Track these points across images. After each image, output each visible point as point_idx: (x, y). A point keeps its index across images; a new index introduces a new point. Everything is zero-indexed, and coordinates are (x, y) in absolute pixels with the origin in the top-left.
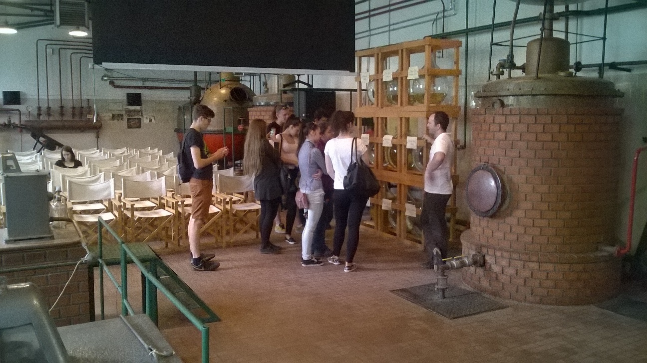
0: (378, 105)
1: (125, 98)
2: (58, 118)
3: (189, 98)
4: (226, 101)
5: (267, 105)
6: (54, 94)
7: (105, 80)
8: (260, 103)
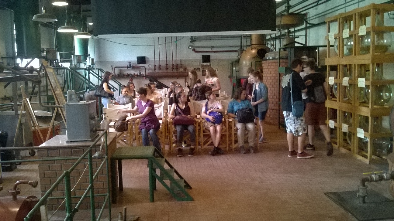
0: (340, 56)
1: (201, 58)
2: (165, 71)
3: (237, 57)
4: (254, 57)
5: (274, 59)
6: (163, 57)
7: (190, 48)
8: (269, 58)
